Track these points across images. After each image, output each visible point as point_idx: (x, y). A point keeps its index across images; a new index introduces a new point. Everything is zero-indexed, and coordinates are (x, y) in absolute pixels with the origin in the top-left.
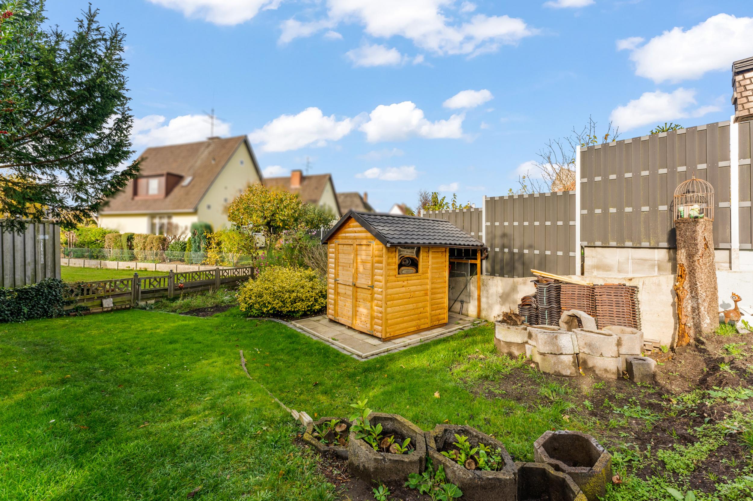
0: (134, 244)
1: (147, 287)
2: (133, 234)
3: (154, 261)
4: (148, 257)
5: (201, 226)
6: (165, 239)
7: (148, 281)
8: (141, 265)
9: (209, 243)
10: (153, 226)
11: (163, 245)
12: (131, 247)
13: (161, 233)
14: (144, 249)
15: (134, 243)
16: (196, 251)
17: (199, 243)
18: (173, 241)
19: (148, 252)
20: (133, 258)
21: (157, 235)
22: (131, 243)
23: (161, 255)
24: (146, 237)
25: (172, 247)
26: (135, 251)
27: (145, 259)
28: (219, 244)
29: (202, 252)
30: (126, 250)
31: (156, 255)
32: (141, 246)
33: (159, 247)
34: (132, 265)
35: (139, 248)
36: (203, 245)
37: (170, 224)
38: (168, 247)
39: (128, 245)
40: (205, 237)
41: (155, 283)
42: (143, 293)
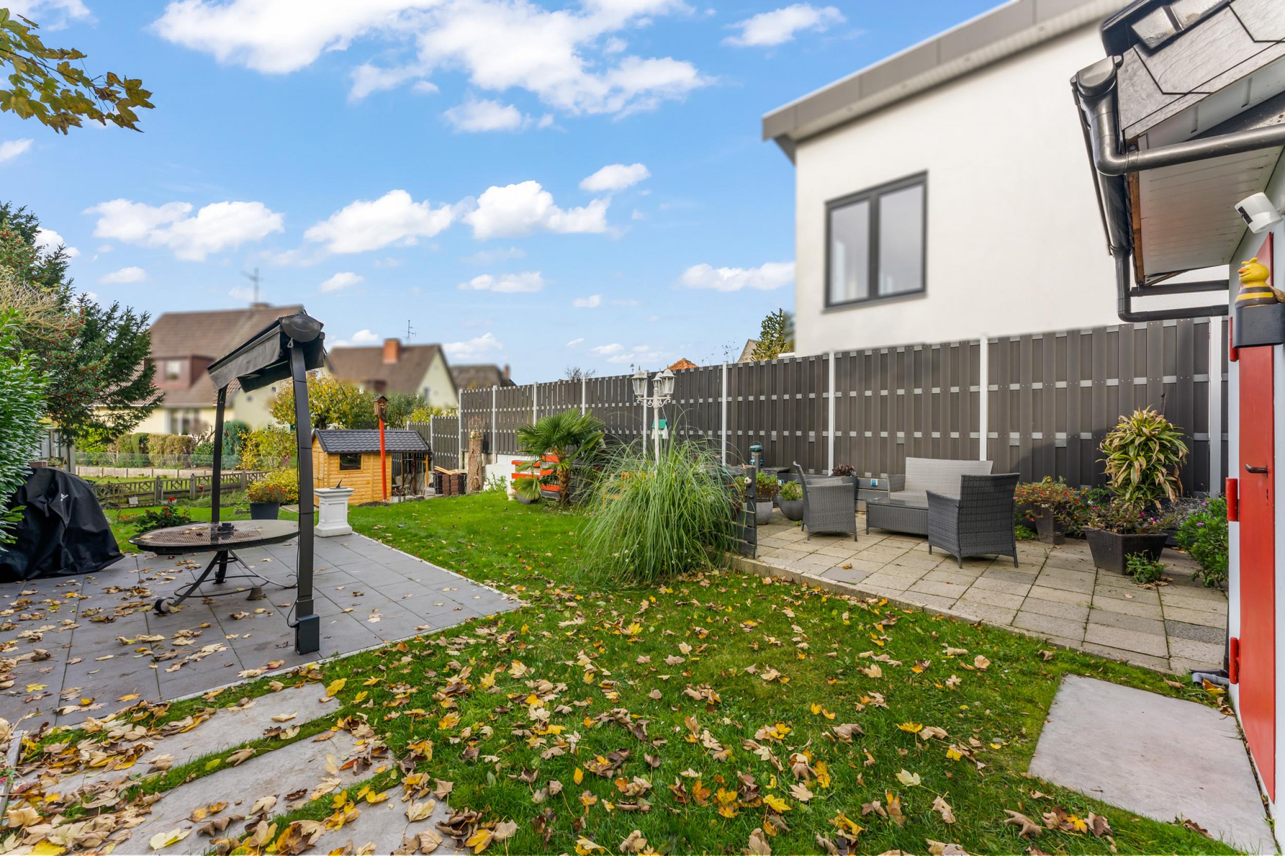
0: (149, 447)
1: (169, 488)
2: (148, 434)
3: (175, 467)
4: (168, 462)
5: (235, 426)
6: (190, 441)
7: (169, 483)
8: (159, 472)
9: (245, 444)
10: (173, 422)
11: (188, 447)
12: (144, 450)
13: (185, 433)
14: (163, 453)
15: (149, 445)
16: (229, 454)
17: (233, 445)
18: (201, 443)
19: (167, 456)
20: (147, 464)
21: (180, 435)
22: (145, 445)
23: (186, 459)
24: (164, 439)
25: (200, 450)
26: (151, 455)
27: (164, 464)
28: (257, 445)
29: (236, 455)
30: (137, 454)
31: (179, 459)
32: (157, 448)
33: (182, 450)
34: (147, 471)
35: (156, 451)
36: (237, 448)
37: (197, 421)
38: (193, 450)
39: (140, 448)
40: (240, 438)
41: (177, 485)
42: (165, 493)
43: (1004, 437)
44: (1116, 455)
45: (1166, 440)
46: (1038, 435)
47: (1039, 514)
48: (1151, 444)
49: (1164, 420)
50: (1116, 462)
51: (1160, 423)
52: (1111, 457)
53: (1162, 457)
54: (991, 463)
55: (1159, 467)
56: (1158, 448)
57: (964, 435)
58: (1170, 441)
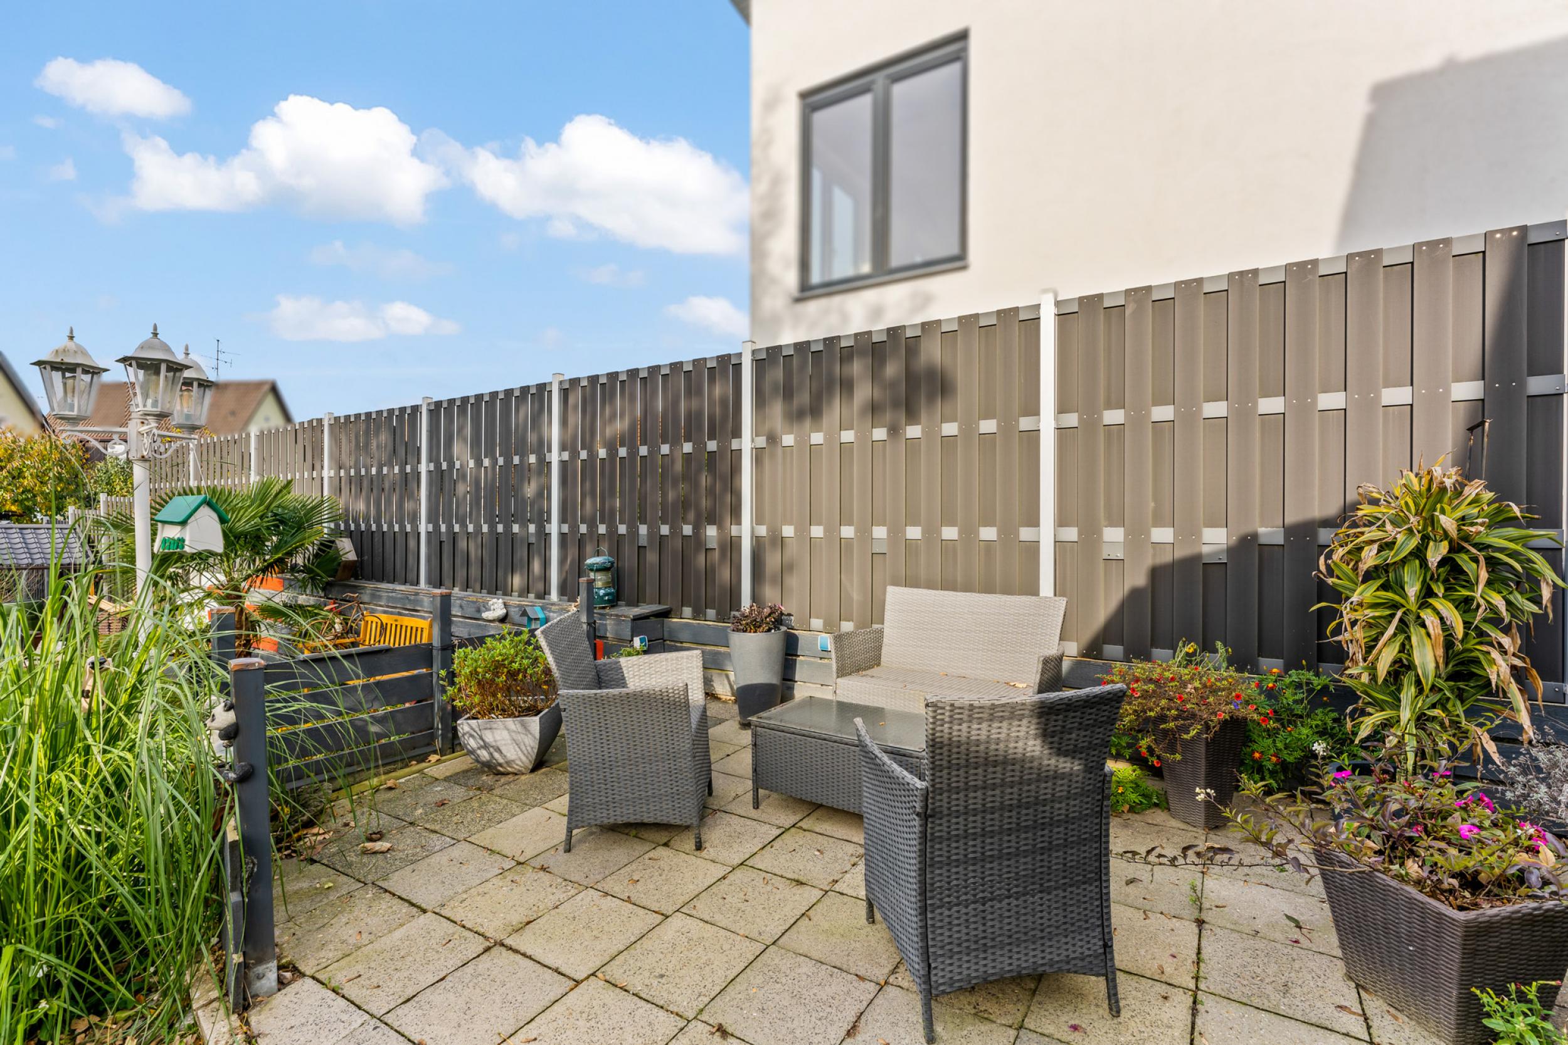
43: (1091, 537)
44: (1366, 593)
45: (1502, 550)
46: (1163, 535)
47: (1173, 752)
48: (1463, 560)
49: (1488, 495)
50: (1371, 613)
51: (1476, 501)
52: (1355, 598)
53: (1498, 600)
54: (1062, 602)
55: (1496, 634)
56: (1484, 575)
57: (1008, 533)
58: (1514, 554)
